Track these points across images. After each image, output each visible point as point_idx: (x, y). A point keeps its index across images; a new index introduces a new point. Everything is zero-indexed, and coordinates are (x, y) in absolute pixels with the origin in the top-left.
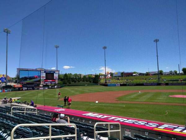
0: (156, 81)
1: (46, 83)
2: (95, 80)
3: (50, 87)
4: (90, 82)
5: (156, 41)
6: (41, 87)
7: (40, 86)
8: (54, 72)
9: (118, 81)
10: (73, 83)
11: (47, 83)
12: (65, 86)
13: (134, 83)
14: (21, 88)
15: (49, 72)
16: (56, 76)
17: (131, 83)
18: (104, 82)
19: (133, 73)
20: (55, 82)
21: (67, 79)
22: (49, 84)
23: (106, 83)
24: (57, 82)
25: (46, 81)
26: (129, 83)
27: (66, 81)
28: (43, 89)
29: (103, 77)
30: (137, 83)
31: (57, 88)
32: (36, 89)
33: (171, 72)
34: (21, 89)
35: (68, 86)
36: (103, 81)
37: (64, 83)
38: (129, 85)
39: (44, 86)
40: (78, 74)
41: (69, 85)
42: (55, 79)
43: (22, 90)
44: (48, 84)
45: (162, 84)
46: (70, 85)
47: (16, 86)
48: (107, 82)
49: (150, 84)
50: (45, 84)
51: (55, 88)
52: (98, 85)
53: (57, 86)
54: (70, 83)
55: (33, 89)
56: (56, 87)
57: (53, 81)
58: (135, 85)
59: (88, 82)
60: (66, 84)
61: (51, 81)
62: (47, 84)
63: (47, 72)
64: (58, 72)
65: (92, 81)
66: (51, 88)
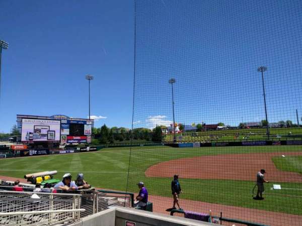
0: (261, 137)
1: (69, 141)
2: (156, 137)
3: (78, 149)
4: (148, 140)
5: (262, 69)
6: (61, 149)
7: (60, 147)
8: (85, 123)
9: (196, 137)
10: (118, 141)
11: (71, 141)
12: (104, 147)
13: (225, 141)
14: (26, 151)
15: (76, 122)
16: (87, 129)
17: (218, 141)
18: (172, 140)
19: (218, 125)
20: (86, 140)
21: (107, 134)
22: (75, 144)
23: (175, 141)
24: (89, 140)
25: (70, 138)
26: (215, 142)
27: (105, 138)
28: (66, 153)
29: (167, 132)
30: (230, 141)
31: (90, 151)
32: (53, 152)
33: (281, 122)
34: (26, 153)
35: (110, 147)
36: (168, 138)
37: (102, 142)
38: (216, 145)
39: (68, 148)
40: (118, 128)
41: (110, 145)
42: (86, 136)
43: (28, 155)
44: (73, 144)
45: (275, 142)
46: (113, 145)
47: (15, 147)
48: (177, 140)
49: (254, 143)
50: (68, 144)
51: (86, 151)
52: (162, 145)
53: (91, 148)
54: (112, 142)
55: (48, 153)
56: (88, 148)
57: (83, 137)
58: (227, 145)
59: (144, 140)
60: (105, 143)
61: (78, 138)
62: (71, 143)
63: (72, 122)
64: (91, 123)
65: (150, 139)
66: (81, 151)
